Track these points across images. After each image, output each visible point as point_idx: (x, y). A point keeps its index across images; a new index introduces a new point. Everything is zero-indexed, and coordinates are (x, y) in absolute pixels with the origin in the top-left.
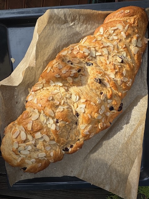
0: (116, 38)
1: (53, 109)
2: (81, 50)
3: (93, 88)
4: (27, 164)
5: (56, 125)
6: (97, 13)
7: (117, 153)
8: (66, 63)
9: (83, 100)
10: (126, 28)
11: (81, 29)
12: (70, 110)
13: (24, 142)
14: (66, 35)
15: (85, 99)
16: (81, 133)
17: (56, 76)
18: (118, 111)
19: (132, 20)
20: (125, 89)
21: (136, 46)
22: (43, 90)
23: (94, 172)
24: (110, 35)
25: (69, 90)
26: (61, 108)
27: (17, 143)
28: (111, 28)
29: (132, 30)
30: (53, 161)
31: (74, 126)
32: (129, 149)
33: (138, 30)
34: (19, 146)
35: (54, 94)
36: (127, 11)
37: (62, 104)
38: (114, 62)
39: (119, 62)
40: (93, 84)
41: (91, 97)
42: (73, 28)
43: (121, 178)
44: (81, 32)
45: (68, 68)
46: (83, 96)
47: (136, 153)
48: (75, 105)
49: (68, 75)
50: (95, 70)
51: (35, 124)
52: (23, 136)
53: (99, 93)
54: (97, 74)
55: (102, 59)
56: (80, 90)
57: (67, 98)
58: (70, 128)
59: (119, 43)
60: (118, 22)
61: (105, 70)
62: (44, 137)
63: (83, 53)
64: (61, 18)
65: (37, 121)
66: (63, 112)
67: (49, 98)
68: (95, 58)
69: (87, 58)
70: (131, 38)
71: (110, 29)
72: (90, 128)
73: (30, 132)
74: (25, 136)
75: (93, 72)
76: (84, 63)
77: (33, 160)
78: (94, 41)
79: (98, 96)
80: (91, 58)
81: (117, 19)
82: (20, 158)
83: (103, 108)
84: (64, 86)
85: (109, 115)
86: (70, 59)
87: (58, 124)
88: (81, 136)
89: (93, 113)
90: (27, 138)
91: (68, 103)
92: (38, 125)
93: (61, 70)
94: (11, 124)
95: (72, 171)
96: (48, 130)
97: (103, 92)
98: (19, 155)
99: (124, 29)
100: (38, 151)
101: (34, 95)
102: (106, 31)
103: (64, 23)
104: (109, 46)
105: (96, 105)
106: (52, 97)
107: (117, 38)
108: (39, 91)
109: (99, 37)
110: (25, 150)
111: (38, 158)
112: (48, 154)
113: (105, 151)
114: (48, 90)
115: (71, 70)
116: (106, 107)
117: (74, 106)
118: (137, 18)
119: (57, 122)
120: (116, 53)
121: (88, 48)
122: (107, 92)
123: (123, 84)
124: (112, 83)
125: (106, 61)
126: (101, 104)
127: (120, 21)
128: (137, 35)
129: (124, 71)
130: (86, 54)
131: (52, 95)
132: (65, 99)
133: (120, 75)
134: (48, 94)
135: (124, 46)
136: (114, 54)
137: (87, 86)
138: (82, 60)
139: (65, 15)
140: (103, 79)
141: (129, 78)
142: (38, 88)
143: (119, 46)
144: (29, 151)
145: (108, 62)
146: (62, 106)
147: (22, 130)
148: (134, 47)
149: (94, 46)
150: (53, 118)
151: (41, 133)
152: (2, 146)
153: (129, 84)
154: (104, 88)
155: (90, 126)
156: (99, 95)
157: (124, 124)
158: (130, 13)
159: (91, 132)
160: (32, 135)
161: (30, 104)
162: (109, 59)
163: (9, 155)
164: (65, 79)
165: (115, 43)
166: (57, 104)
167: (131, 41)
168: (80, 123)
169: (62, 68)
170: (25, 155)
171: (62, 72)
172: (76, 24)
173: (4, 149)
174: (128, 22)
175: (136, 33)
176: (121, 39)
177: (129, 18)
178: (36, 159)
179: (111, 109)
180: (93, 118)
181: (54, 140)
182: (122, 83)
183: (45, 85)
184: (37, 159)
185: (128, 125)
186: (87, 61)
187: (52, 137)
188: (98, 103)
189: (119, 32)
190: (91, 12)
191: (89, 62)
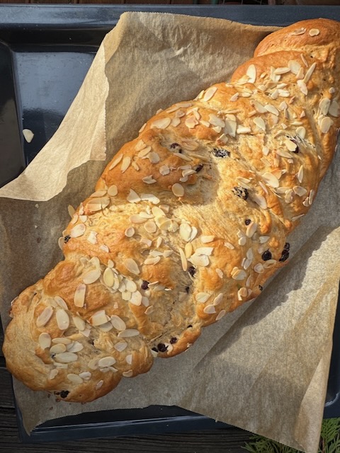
0: (284, 93)
1: (137, 257)
2: (205, 120)
3: (231, 209)
4: (71, 383)
5: (143, 295)
6: (242, 28)
7: (273, 353)
8: (167, 150)
9: (206, 238)
10: (309, 71)
11: (200, 66)
12: (177, 260)
13: (66, 333)
14: (163, 79)
15: (212, 234)
16: (196, 311)
17: (145, 180)
18: (280, 260)
19: (322, 53)
20: (299, 211)
21: (328, 115)
22: (110, 211)
23: (220, 396)
24: (272, 85)
25: (172, 214)
26: (154, 257)
27: (47, 337)
28: (276, 68)
29: (322, 77)
30: (131, 374)
31: (183, 294)
32: (301, 343)
33: (334, 78)
34: (52, 344)
35: (139, 224)
36: (314, 32)
37: (158, 246)
38: (278, 151)
39: (289, 152)
40: (230, 201)
41: (225, 231)
42: (181, 62)
43: (282, 404)
44: (200, 72)
45: (173, 162)
46: (207, 228)
47: (317, 352)
48: (188, 248)
49: (175, 178)
50: (235, 167)
51: (91, 293)
52: (62, 320)
53: (241, 221)
54: (239, 177)
55: (252, 142)
56: (200, 213)
57: (168, 232)
58: (172, 301)
59: (291, 106)
60: (291, 57)
61: (257, 169)
62: (113, 322)
63: (208, 125)
64: (154, 35)
65: (96, 285)
66: (160, 266)
67: (127, 233)
68: (235, 139)
69: (218, 139)
70: (318, 95)
71: (273, 71)
72: (220, 299)
73: (81, 312)
74: (68, 320)
75: (230, 173)
76: (210, 149)
77: (86, 374)
78: (234, 97)
79: (240, 228)
80: (227, 139)
81: (288, 49)
82: (53, 371)
83: (249, 255)
84: (162, 203)
85: (262, 271)
86: (176, 139)
87: (147, 292)
88: (196, 317)
89: (229, 266)
90: (70, 324)
91: (172, 244)
92: (99, 295)
93: (157, 166)
94: (26, 292)
95: (168, 395)
96: (122, 307)
97: (252, 220)
98: (52, 363)
99: (305, 73)
100: (97, 353)
101: (87, 224)
102: (262, 76)
103: (161, 49)
104: (268, 112)
105: (235, 249)
106: (135, 229)
107: (287, 95)
108: (100, 214)
109: (245, 89)
110: (67, 351)
111: (97, 370)
112: (120, 358)
113: (247, 349)
114: (121, 211)
115: (182, 167)
116: (256, 254)
117: (184, 250)
118: (335, 49)
119: (145, 287)
120: (282, 129)
121: (221, 116)
122: (261, 219)
123: (295, 202)
124: (271, 199)
125: (260, 147)
126: (246, 247)
127: (296, 54)
128: (331, 90)
129: (299, 173)
130: (217, 129)
131: (133, 225)
132: (165, 234)
133: (291, 180)
134: (124, 221)
135: (303, 114)
136: (279, 132)
137: (215, 204)
138: (205, 143)
139: (164, 29)
140: (253, 189)
141: (308, 188)
142: (98, 207)
143: (290, 113)
144: (76, 353)
145: (265, 151)
146: (156, 250)
147: (59, 306)
148: (323, 117)
149: (234, 111)
150: (135, 278)
151: (106, 313)
152: (6, 345)
153: (308, 201)
154: (254, 211)
155: (220, 295)
156: (243, 226)
157: (291, 290)
158: (321, 36)
159: (220, 307)
160: (85, 317)
161: (78, 244)
162: (268, 143)
163: (26, 365)
164: (167, 187)
165: (282, 106)
166: (146, 247)
167: (317, 103)
168: (196, 290)
169: (158, 163)
170: (66, 363)
171: (161, 171)
172: (189, 51)
173: (14, 352)
174: (314, 56)
175: (330, 85)
176: (297, 96)
177: (317, 49)
178: (92, 371)
179: (267, 256)
180: (228, 278)
181: (135, 327)
182: (293, 200)
183: (114, 200)
184: (94, 371)
185: (298, 290)
186: (216, 146)
187: (131, 321)
188: (239, 243)
189: (292, 79)
190: (228, 27)
191: (220, 149)
